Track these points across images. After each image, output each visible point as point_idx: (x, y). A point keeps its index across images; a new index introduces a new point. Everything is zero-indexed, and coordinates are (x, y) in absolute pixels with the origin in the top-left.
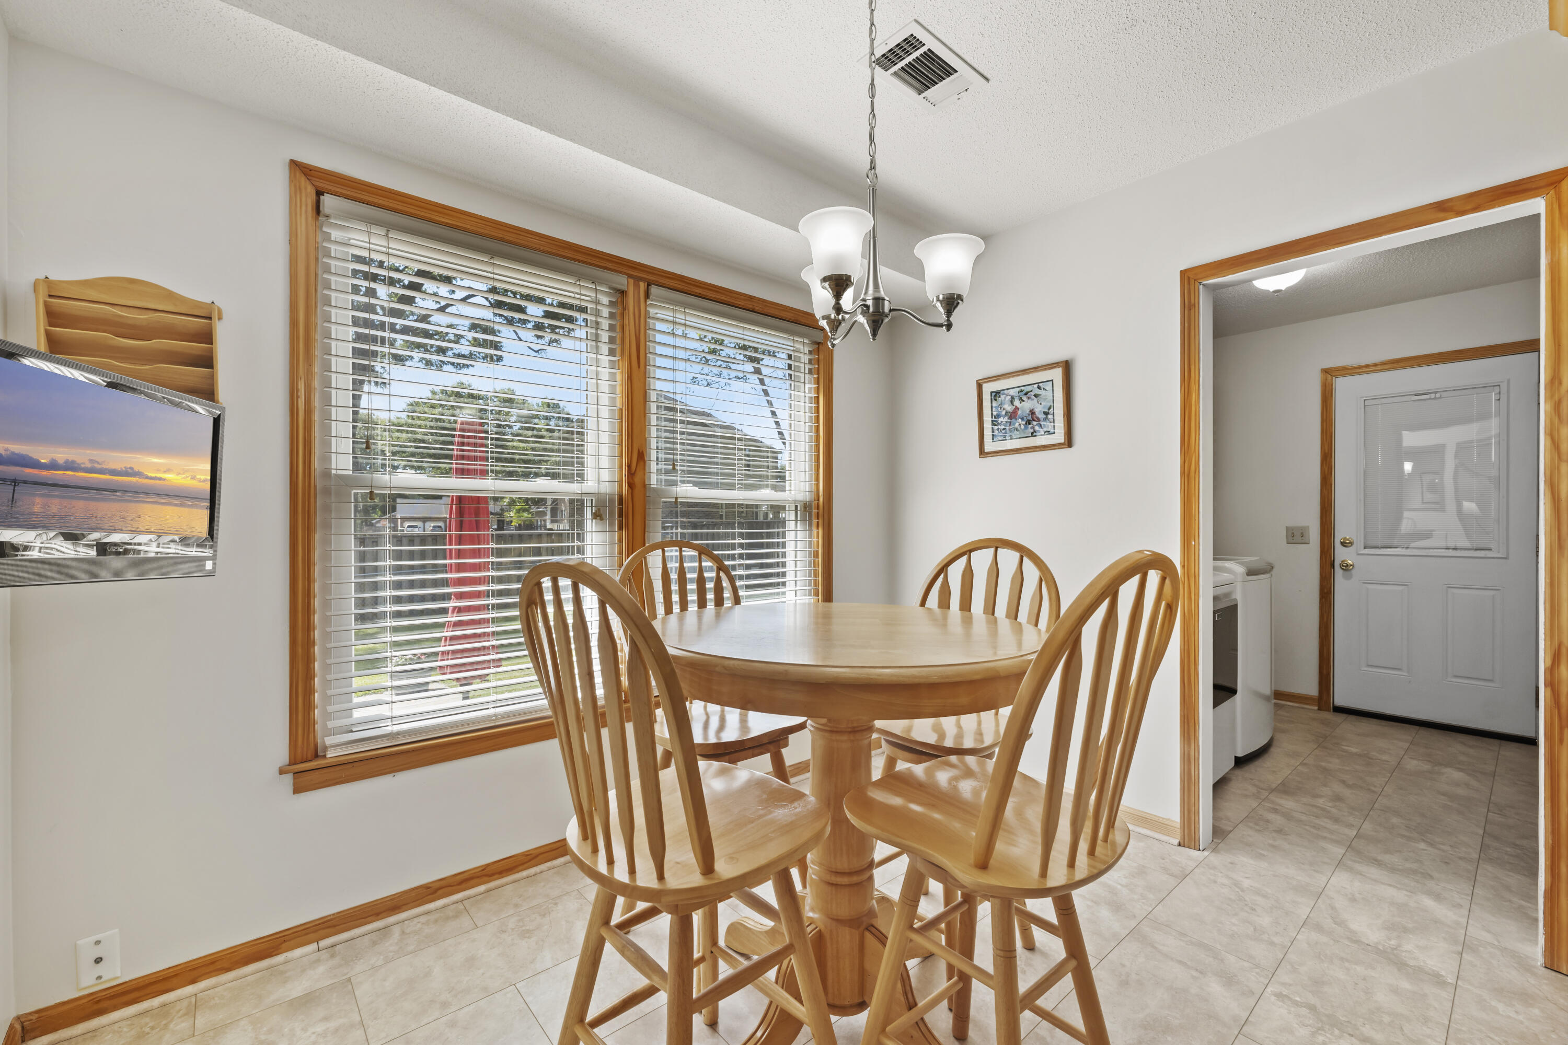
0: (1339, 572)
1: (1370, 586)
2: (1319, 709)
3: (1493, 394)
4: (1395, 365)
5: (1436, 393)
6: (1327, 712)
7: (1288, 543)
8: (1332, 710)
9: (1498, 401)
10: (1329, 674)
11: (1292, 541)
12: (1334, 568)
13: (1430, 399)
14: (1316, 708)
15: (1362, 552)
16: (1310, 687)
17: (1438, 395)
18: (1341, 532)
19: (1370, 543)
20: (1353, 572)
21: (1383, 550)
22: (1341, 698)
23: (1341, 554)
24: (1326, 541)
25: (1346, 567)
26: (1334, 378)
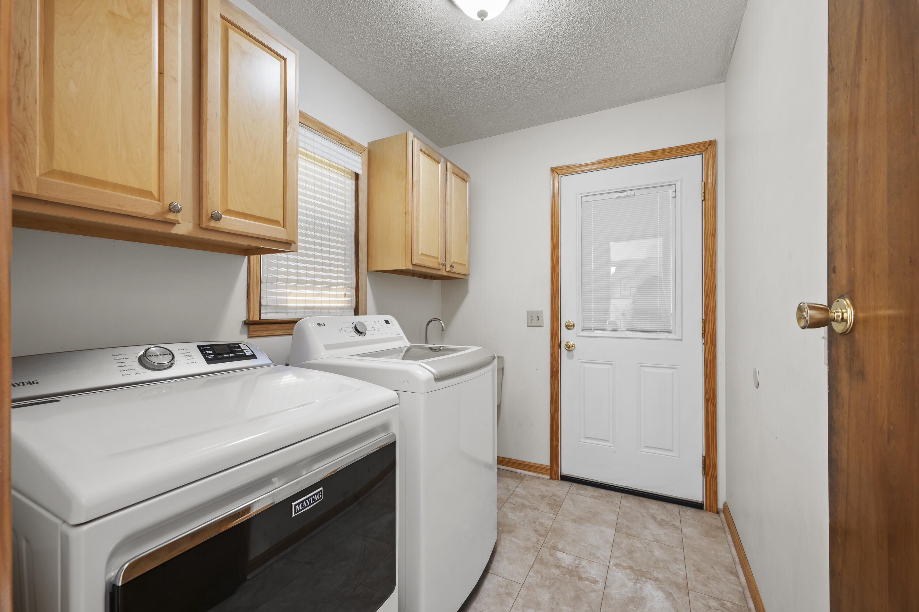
0: (564, 351)
1: (587, 365)
2: (551, 478)
3: (671, 191)
4: (603, 165)
5: (631, 190)
6: (556, 481)
7: (528, 326)
8: (560, 479)
9: (674, 199)
10: (557, 446)
11: (531, 325)
12: (561, 349)
13: (627, 196)
14: (548, 477)
15: (580, 334)
16: (545, 460)
17: (633, 192)
18: (566, 316)
19: (587, 326)
20: (574, 352)
21: (595, 332)
22: (567, 469)
23: (567, 336)
24: (555, 325)
25: (569, 348)
26: (560, 176)
